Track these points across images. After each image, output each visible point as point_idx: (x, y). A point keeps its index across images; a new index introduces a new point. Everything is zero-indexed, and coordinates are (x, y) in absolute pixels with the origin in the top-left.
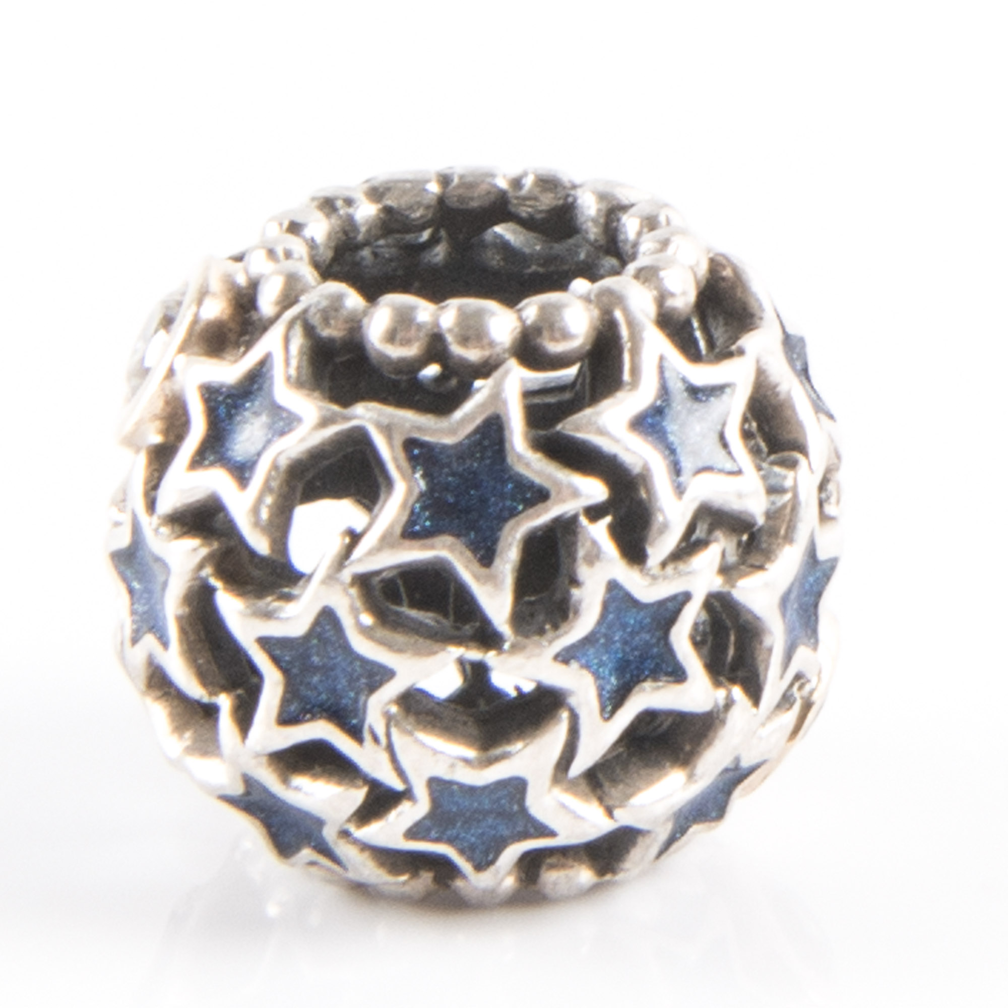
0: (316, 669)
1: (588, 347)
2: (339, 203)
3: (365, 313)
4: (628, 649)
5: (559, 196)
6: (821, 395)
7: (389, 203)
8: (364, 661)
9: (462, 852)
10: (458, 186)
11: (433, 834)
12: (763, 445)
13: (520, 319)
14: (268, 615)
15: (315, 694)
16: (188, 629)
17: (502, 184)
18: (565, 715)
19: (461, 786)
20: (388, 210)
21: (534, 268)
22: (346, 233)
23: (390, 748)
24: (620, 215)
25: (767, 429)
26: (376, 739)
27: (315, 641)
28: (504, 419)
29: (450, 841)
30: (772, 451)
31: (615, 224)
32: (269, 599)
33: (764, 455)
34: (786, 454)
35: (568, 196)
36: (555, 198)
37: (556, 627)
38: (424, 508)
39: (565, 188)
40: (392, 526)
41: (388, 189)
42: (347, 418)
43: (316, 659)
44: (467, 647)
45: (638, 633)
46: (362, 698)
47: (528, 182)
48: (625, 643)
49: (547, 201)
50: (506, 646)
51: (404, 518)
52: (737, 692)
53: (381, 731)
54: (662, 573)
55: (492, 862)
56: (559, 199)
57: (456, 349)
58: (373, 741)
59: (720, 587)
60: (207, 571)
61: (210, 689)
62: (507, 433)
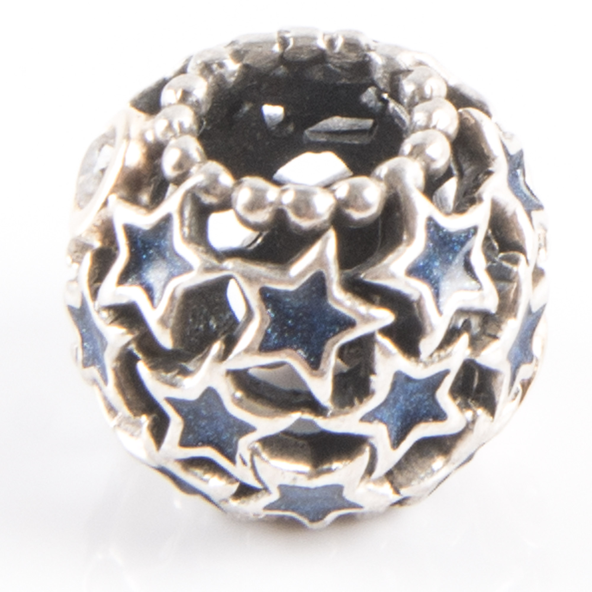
0: (204, 418)
1: (380, 213)
2: (215, 66)
3: (233, 189)
4: (408, 403)
5: (360, 55)
6: (535, 193)
7: (248, 62)
8: (235, 419)
9: (302, 514)
10: (292, 49)
11: (283, 507)
12: (496, 244)
13: (335, 197)
14: (173, 385)
15: (204, 431)
16: (119, 374)
17: (322, 44)
18: (367, 449)
19: (300, 488)
20: (246, 67)
21: (343, 81)
22: (219, 85)
23: (254, 467)
24: (401, 76)
25: (498, 234)
26: (244, 463)
27: (203, 404)
28: (326, 275)
29: (293, 510)
30: (503, 249)
31: (397, 83)
32: (173, 373)
33: (497, 252)
34: (511, 253)
35: (366, 56)
36: (357, 56)
37: (361, 401)
38: (274, 330)
39: (363, 50)
40: (252, 343)
41: (246, 52)
42: (222, 270)
43: (204, 412)
44: (303, 412)
45: (415, 394)
46: (235, 439)
47: (339, 43)
48: (406, 400)
49: (353, 57)
50: (329, 414)
51: (260, 339)
52: (480, 411)
53: (247, 458)
54: (430, 360)
55: (321, 519)
56: (360, 57)
57: (293, 218)
58: (242, 463)
59: (469, 356)
60: (133, 347)
61: (135, 411)
62: (327, 284)
